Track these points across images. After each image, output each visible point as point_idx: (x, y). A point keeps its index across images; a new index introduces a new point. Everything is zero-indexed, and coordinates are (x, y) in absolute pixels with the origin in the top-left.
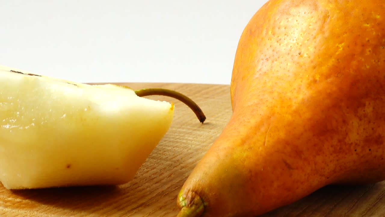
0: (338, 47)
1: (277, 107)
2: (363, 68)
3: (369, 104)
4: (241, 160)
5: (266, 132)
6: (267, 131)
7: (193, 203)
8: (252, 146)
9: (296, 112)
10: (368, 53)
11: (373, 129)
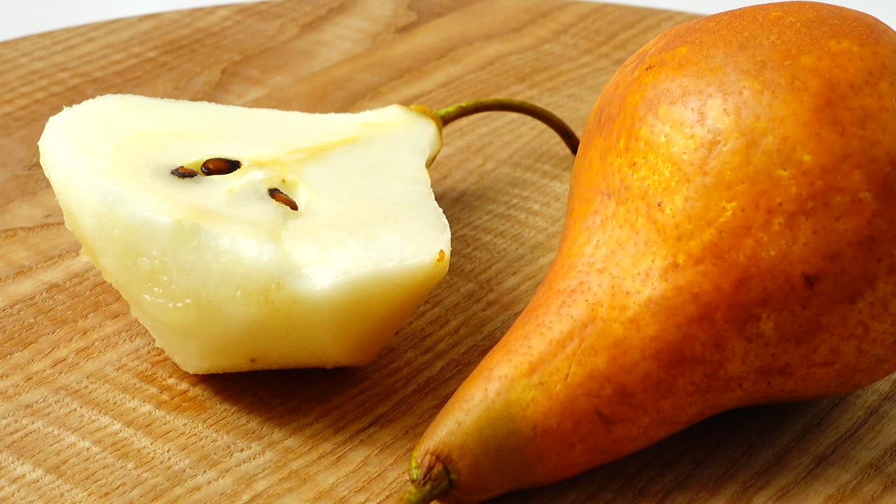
0: (724, 207)
1: (602, 306)
2: (764, 254)
3: (769, 317)
4: (523, 405)
5: (574, 355)
6: (576, 354)
7: (429, 479)
8: (545, 379)
9: (633, 321)
10: (777, 227)
11: (773, 355)
